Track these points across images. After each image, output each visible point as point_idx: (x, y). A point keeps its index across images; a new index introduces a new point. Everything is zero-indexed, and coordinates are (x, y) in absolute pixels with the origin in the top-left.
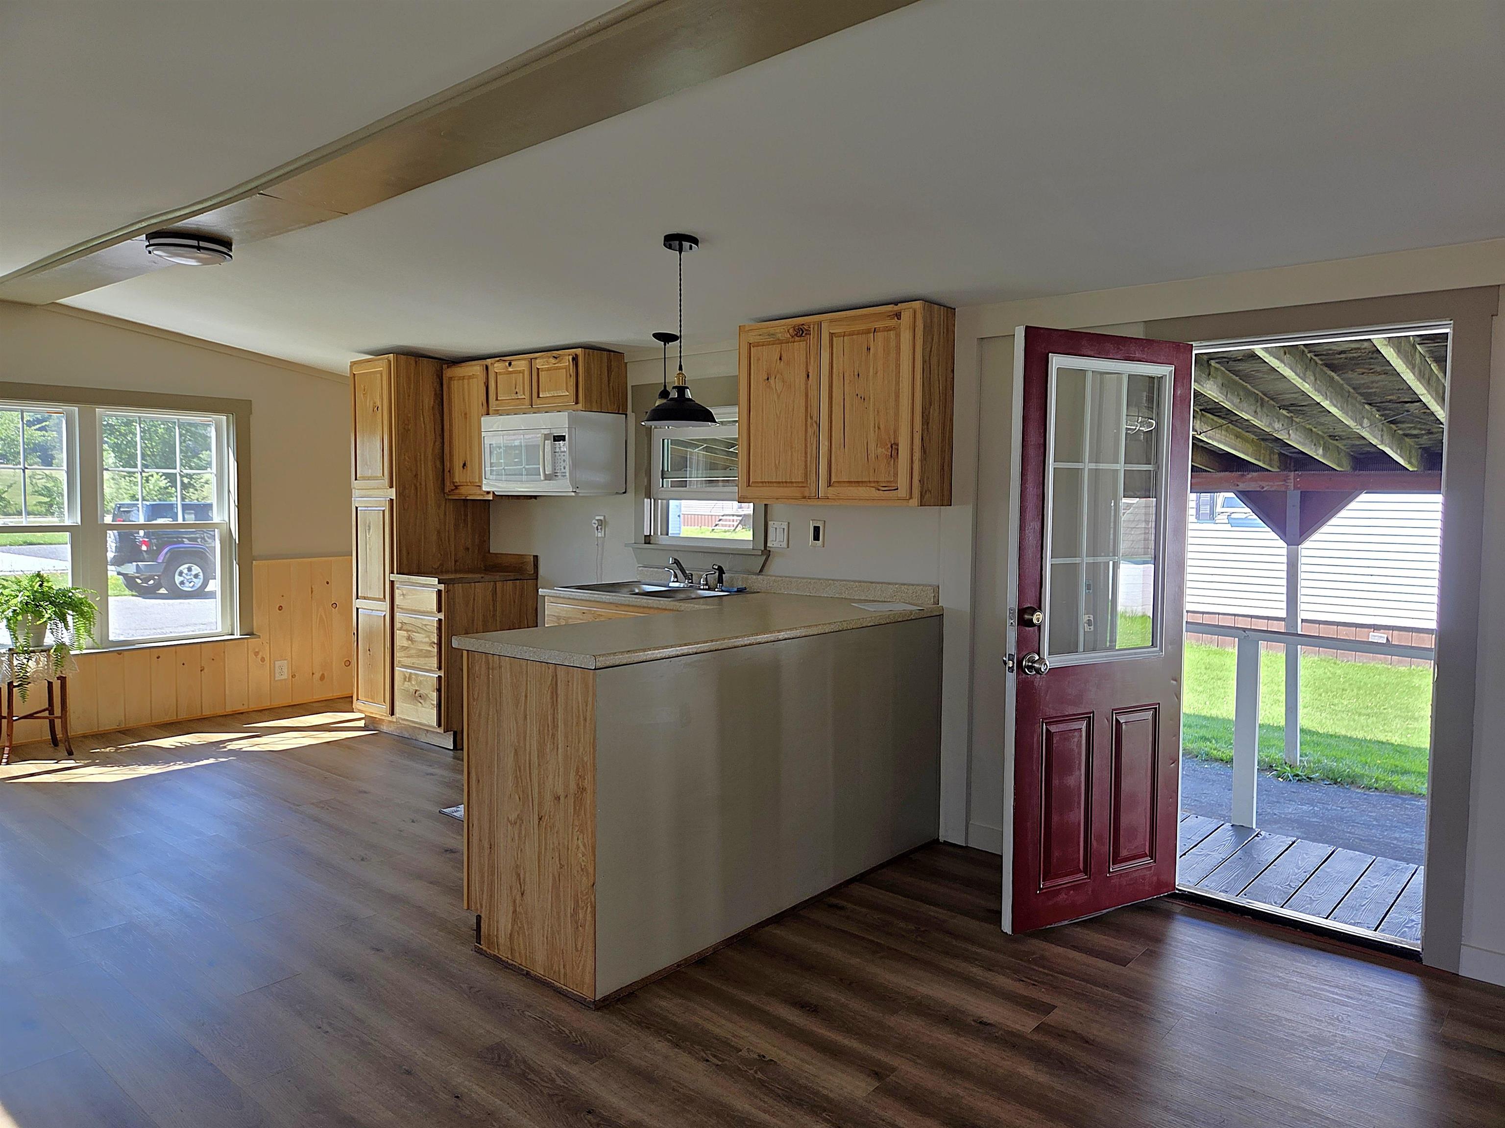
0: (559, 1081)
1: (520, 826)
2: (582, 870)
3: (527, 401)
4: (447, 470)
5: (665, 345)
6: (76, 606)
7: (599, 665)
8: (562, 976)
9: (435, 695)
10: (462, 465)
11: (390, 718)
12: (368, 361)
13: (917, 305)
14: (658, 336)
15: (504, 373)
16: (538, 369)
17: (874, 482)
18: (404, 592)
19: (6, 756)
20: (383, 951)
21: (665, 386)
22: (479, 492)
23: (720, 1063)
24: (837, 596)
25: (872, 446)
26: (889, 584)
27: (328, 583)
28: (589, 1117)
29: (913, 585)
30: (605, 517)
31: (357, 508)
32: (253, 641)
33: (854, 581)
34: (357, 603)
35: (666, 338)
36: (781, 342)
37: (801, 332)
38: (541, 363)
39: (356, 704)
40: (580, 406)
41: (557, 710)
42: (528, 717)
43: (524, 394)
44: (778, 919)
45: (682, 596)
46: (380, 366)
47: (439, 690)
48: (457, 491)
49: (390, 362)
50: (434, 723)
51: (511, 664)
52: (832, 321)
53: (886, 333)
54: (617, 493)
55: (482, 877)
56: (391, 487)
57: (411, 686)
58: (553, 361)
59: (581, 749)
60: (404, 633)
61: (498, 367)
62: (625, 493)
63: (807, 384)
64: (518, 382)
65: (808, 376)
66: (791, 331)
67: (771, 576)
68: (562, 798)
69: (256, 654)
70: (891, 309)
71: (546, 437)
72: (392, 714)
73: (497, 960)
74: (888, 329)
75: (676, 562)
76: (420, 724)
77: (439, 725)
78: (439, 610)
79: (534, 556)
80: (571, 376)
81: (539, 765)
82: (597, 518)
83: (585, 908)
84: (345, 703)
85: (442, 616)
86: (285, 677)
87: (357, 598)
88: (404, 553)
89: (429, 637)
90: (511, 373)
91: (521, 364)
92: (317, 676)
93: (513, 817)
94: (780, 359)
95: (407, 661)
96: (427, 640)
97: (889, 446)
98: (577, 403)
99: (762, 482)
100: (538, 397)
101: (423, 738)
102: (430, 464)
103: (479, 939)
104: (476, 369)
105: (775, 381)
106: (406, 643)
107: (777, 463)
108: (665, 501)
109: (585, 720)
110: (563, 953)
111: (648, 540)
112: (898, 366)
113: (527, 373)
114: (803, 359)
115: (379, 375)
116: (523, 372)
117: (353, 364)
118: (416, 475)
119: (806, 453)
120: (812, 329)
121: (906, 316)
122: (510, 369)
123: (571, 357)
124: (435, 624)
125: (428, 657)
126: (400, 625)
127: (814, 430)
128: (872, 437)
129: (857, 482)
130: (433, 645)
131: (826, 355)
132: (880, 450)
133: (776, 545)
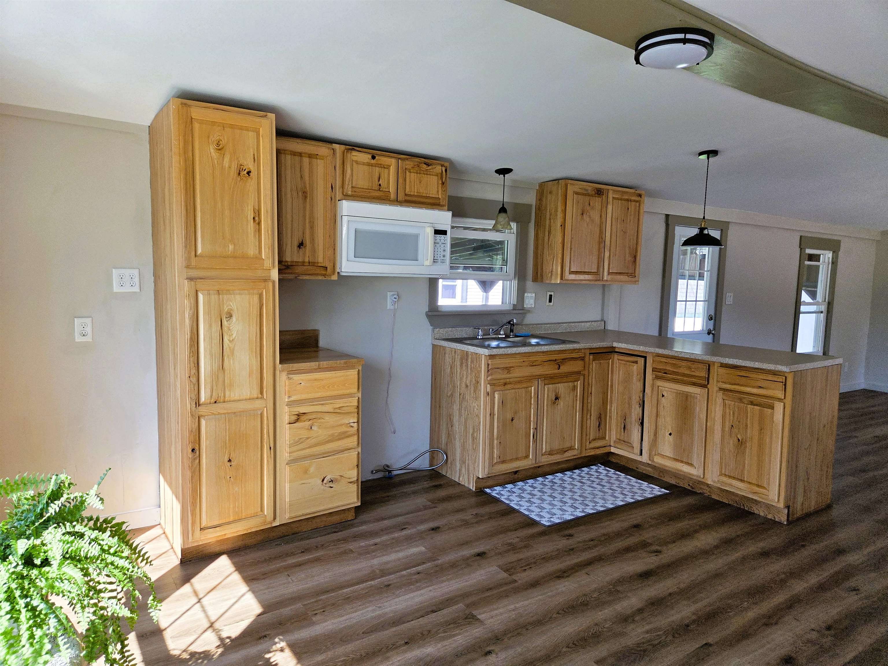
3: (392, 195)
9: (353, 472)
10: (296, 244)
11: (269, 525)
15: (365, 164)
16: (406, 169)
17: (627, 273)
21: (503, 204)
22: (320, 273)
25: (627, 256)
31: (195, 293)
36: (589, 195)
37: (599, 192)
38: (409, 164)
40: (446, 208)
43: (388, 188)
47: (358, 466)
48: (288, 271)
49: (271, 122)
50: (354, 499)
52: (614, 191)
53: (635, 203)
56: (274, 267)
58: (424, 166)
60: (304, 424)
61: (358, 155)
64: (382, 175)
65: (601, 216)
66: (595, 190)
70: (635, 192)
72: (275, 518)
76: (329, 509)
79: (315, 330)
80: (443, 183)
82: (391, 294)
90: (374, 165)
91: (386, 161)
94: (589, 204)
95: (305, 452)
96: (341, 422)
97: (633, 256)
98: (445, 205)
99: (576, 272)
100: (405, 193)
104: (322, 150)
107: (585, 261)
112: (638, 219)
113: (393, 170)
114: (600, 207)
116: (387, 168)
119: (598, 257)
120: (605, 192)
123: (444, 168)
124: (356, 404)
125: (343, 438)
126: (294, 418)
127: (602, 245)
128: (627, 251)
129: (620, 273)
130: (352, 424)
131: (610, 207)
132: (630, 259)
133: (529, 306)
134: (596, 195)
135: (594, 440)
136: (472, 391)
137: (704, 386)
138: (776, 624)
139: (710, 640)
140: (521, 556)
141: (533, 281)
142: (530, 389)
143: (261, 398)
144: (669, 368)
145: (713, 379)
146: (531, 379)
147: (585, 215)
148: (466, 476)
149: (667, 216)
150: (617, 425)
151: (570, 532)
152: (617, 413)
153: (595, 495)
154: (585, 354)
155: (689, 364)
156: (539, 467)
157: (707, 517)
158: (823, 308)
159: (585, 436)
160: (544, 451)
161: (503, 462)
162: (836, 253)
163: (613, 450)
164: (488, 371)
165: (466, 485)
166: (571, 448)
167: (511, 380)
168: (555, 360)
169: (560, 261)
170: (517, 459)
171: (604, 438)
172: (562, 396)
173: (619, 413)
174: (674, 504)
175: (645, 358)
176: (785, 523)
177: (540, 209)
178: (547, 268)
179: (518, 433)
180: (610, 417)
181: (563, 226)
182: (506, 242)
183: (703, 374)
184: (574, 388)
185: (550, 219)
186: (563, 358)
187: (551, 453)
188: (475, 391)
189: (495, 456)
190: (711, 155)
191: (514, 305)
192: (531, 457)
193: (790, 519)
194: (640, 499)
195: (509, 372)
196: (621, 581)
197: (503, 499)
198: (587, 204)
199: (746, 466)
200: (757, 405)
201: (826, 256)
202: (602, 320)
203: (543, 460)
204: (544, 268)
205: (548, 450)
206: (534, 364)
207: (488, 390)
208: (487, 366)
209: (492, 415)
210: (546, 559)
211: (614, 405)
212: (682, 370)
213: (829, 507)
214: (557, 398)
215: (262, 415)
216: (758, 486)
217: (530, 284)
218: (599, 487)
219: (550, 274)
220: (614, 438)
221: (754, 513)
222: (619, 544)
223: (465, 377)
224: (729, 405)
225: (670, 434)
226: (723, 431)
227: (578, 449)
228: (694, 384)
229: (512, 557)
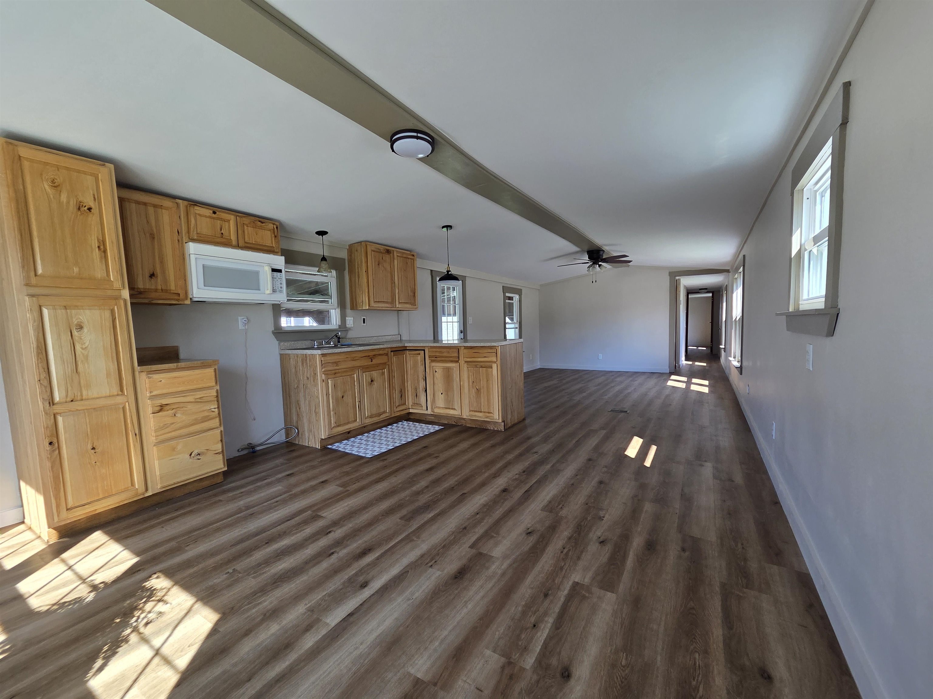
3: (234, 242)
5: (322, 237)
9: (218, 446)
10: (148, 275)
11: (140, 497)
14: (320, 232)
15: (207, 217)
16: (244, 224)
17: (410, 303)
21: (324, 256)
22: (176, 298)
25: (409, 292)
30: (247, 317)
37: (388, 252)
38: (246, 221)
43: (230, 236)
47: (222, 441)
48: (142, 296)
50: (221, 465)
52: (397, 251)
56: (124, 288)
58: (259, 223)
60: (167, 413)
61: (201, 210)
63: (390, 269)
64: (223, 227)
66: (385, 250)
70: (411, 253)
74: (411, 259)
76: (200, 476)
78: (216, 384)
80: (275, 237)
82: (241, 318)
85: (218, 388)
89: (207, 406)
90: (214, 218)
91: (226, 216)
96: (205, 408)
97: (413, 293)
100: (245, 241)
104: (165, 203)
106: (169, 421)
107: (383, 295)
113: (233, 224)
114: (389, 261)
116: (227, 221)
119: (392, 292)
120: (391, 252)
123: (275, 226)
124: (215, 394)
125: (206, 421)
126: (158, 408)
127: (393, 285)
128: (409, 290)
129: (406, 303)
130: (213, 410)
131: (396, 261)
132: (411, 294)
133: (350, 326)
134: (386, 253)
135: (399, 406)
136: (312, 381)
137: (457, 362)
138: (499, 476)
139: (465, 492)
140: (352, 477)
141: (351, 310)
142: (353, 376)
143: (122, 395)
144: (437, 354)
145: (461, 357)
146: (353, 369)
147: (380, 265)
148: (313, 441)
149: (431, 271)
150: (412, 395)
151: (385, 458)
152: (411, 387)
153: (400, 437)
154: (388, 351)
155: (448, 350)
156: (365, 427)
157: (464, 435)
158: (517, 326)
159: (392, 404)
160: (367, 415)
161: (338, 426)
162: (520, 296)
163: (411, 411)
164: (322, 365)
165: (314, 446)
166: (384, 412)
167: (340, 370)
168: (369, 356)
169: (367, 294)
170: (348, 423)
171: (405, 404)
172: (375, 379)
173: (413, 387)
174: (446, 433)
175: (424, 350)
176: (503, 430)
177: (351, 261)
178: (359, 300)
179: (348, 405)
180: (408, 391)
181: (367, 271)
182: (329, 283)
183: (456, 355)
184: (383, 374)
185: (358, 268)
186: (373, 354)
187: (371, 417)
188: (314, 381)
189: (333, 422)
190: (448, 228)
191: (339, 325)
192: (358, 421)
193: (506, 428)
194: (427, 433)
195: (337, 365)
196: (415, 476)
197: (340, 449)
198: (381, 258)
199: (482, 403)
200: (484, 368)
201: (516, 297)
202: (399, 334)
203: (366, 422)
204: (357, 300)
205: (370, 414)
206: (354, 359)
207: (323, 379)
208: (321, 362)
209: (327, 394)
210: (368, 475)
211: (409, 383)
212: (445, 354)
213: (524, 419)
214: (372, 381)
215: (124, 409)
216: (489, 413)
217: (348, 311)
218: (403, 432)
219: (361, 304)
220: (411, 404)
221: (488, 429)
222: (415, 458)
223: (306, 372)
224: (471, 370)
225: (442, 394)
226: (469, 385)
227: (389, 412)
228: (452, 361)
229: (347, 479)
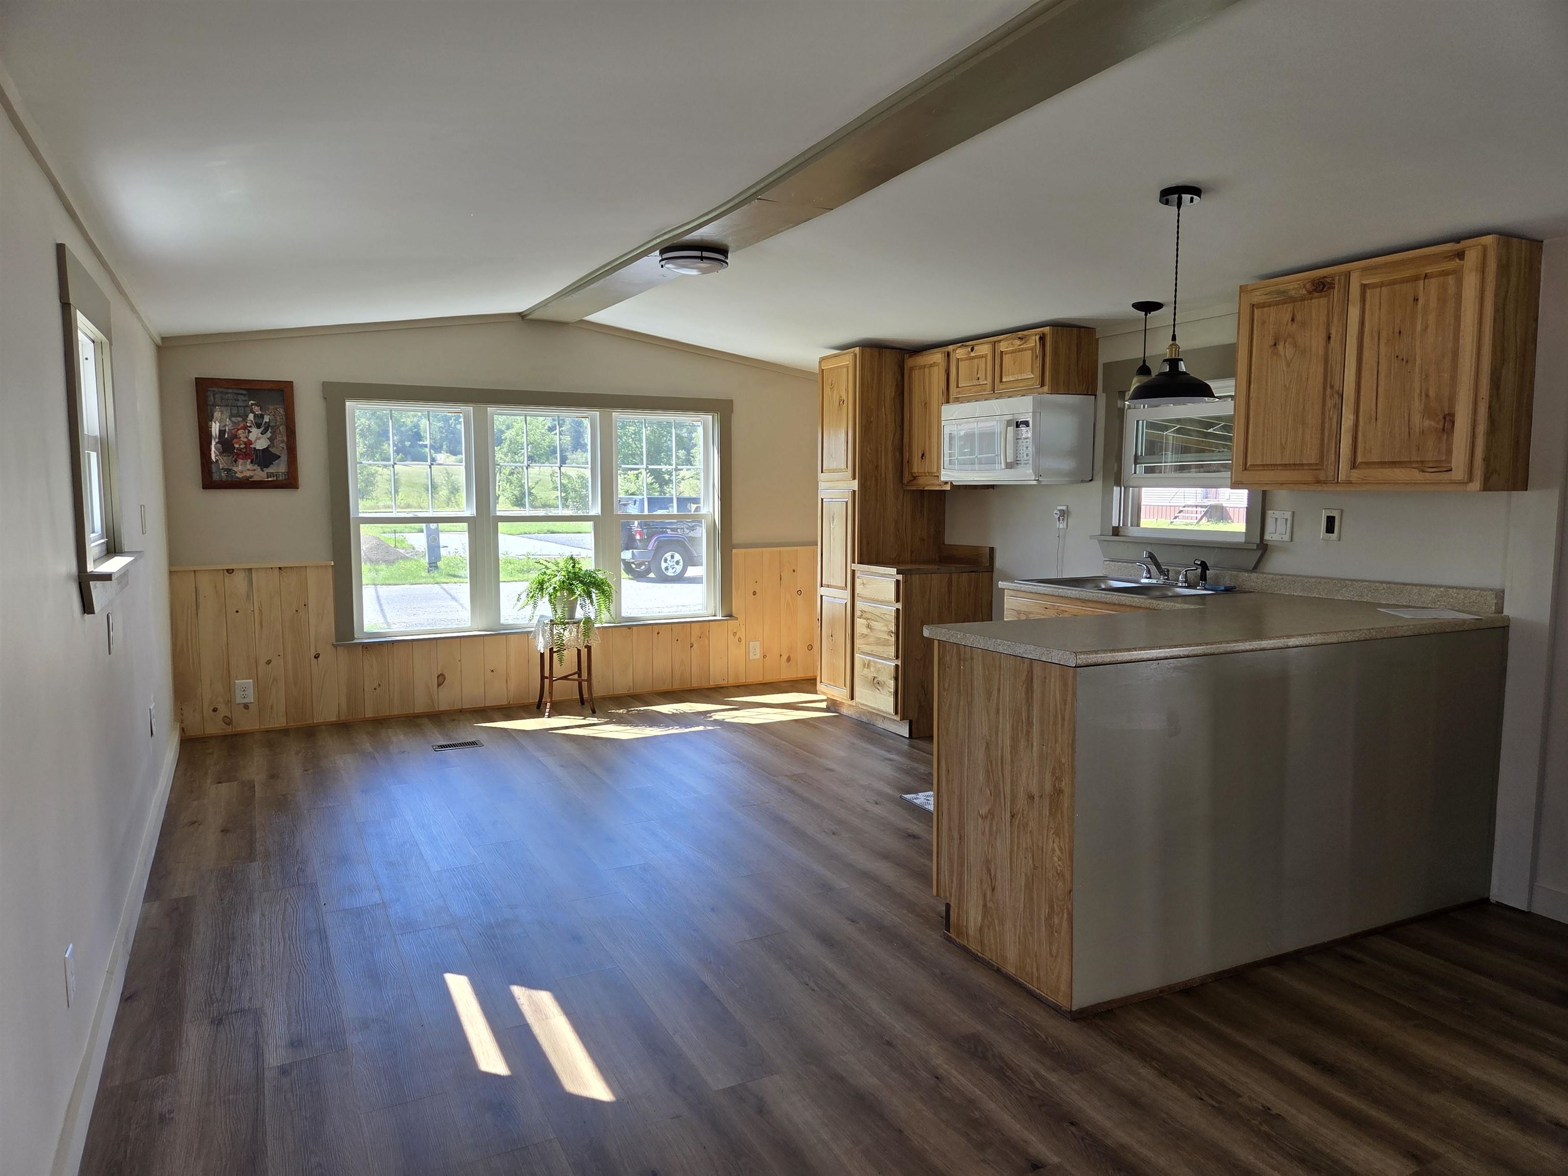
0: (1038, 1085)
1: (992, 821)
2: (1058, 874)
3: (989, 387)
4: (905, 461)
5: (1146, 315)
6: (599, 585)
7: (1079, 662)
8: (1035, 979)
9: (892, 683)
10: (920, 455)
11: (850, 702)
12: (835, 356)
13: (1489, 240)
14: (1139, 306)
15: (966, 359)
16: (1002, 352)
17: (1417, 462)
18: (865, 581)
19: (547, 710)
20: (858, 923)
22: (936, 482)
23: (1217, 1105)
24: (1356, 599)
25: (1417, 419)
26: (1432, 586)
27: (794, 571)
28: (1073, 1128)
29: (1466, 588)
30: (1068, 506)
31: (822, 499)
32: (732, 623)
33: (1382, 583)
34: (822, 591)
35: (1148, 307)
36: (1293, 300)
37: (1321, 287)
38: (1004, 346)
39: (820, 687)
40: (1046, 389)
41: (1033, 707)
42: (1001, 711)
43: (986, 379)
44: (1278, 961)
45: (1157, 593)
46: (847, 360)
47: (896, 679)
48: (915, 482)
49: (855, 355)
50: (891, 710)
51: (983, 657)
52: (1365, 269)
53: (1442, 278)
54: (1083, 481)
55: (952, 866)
56: (854, 478)
57: (870, 673)
58: (1018, 342)
59: (1058, 750)
60: (864, 621)
61: (960, 353)
62: (1091, 480)
63: (1326, 348)
64: (980, 367)
65: (1329, 338)
66: (1308, 286)
67: (1269, 574)
68: (1036, 798)
69: (735, 634)
70: (1449, 249)
71: (1009, 423)
72: (852, 698)
73: (966, 951)
74: (1445, 273)
75: (1151, 556)
76: (878, 710)
77: (896, 713)
78: (897, 600)
79: (990, 548)
80: (1037, 357)
81: (1012, 761)
82: (1060, 508)
83: (1061, 914)
84: (808, 684)
86: (758, 657)
87: (822, 586)
88: (865, 542)
89: (887, 626)
90: (973, 358)
91: (984, 349)
92: (784, 658)
93: (984, 811)
94: (1293, 320)
95: (866, 648)
96: (885, 629)
97: (1441, 417)
98: (1042, 385)
99: (1263, 465)
100: (1001, 381)
101: (881, 724)
102: (890, 455)
103: (948, 927)
104: (937, 357)
105: (1285, 347)
106: (865, 631)
107: (1283, 442)
108: (1136, 489)
109: (1063, 719)
110: (1036, 956)
111: (1116, 531)
112: (1458, 318)
113: (989, 358)
114: (1323, 319)
115: (845, 369)
116: (985, 356)
117: (822, 359)
118: (877, 467)
119: (1323, 430)
120: (1337, 282)
121: (1472, 256)
122: (973, 354)
123: (1037, 337)
124: (894, 614)
125: (886, 646)
128: (1417, 407)
129: (1391, 463)
130: (891, 634)
132: (1428, 423)
134: (1316, 294)
147: (1280, 346)
190: (1185, 197)
191: (1246, 533)
198: (1287, 319)
